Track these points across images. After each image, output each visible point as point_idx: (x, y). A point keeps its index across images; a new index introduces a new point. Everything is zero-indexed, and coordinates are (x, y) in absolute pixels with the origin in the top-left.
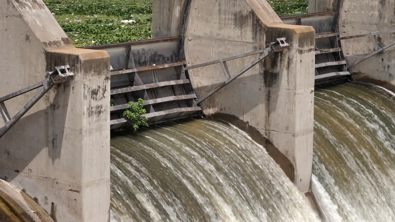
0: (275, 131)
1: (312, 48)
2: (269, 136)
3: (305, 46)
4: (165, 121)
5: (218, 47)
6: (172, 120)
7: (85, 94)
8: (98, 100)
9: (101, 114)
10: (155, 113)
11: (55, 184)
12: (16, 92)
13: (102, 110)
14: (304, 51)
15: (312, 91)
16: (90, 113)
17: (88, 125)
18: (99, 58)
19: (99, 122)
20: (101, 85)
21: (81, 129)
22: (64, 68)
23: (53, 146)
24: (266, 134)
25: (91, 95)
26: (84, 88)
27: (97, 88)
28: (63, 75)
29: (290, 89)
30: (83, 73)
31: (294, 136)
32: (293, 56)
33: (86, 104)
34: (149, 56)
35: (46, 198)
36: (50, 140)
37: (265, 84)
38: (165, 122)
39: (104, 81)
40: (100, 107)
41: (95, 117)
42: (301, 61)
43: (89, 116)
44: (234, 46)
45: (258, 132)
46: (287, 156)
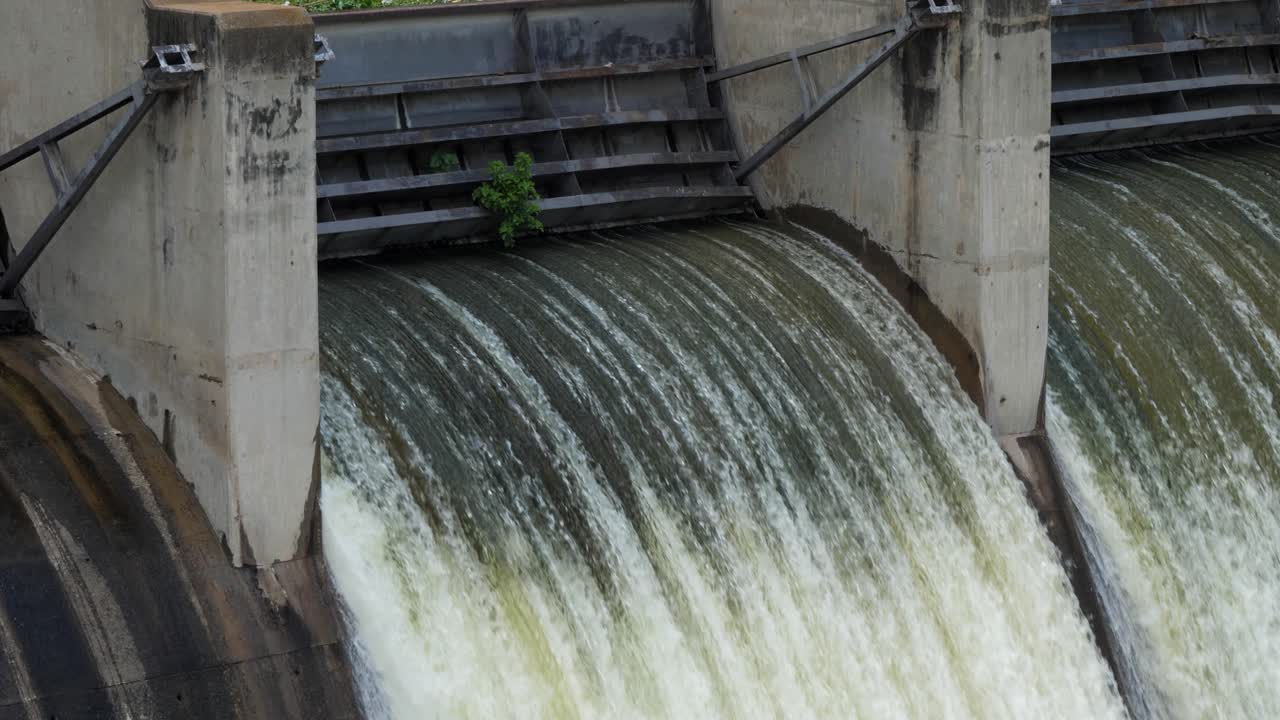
0: (932, 257)
1: (1040, 19)
2: (918, 272)
3: (1012, 15)
4: (628, 223)
5: (793, 17)
6: (652, 220)
7: (233, 122)
8: (274, 139)
9: (286, 177)
10: (582, 196)
11: (171, 360)
12: (78, 116)
13: (290, 163)
14: (1010, 28)
15: (1041, 145)
16: (249, 170)
17: (243, 202)
18: (278, 25)
19: (279, 197)
20: (285, 98)
21: (222, 213)
22: (178, 50)
23: (165, 258)
24: (910, 266)
25: (251, 123)
26: (230, 103)
27: (272, 106)
28: (171, 69)
29: (967, 137)
30: (224, 64)
31: (976, 270)
32: (972, 41)
33: (234, 148)
34: (596, 39)
35: (153, 398)
36: (160, 242)
37: (907, 122)
38: (625, 227)
39: (295, 87)
40: (283, 157)
41: (265, 184)
42: (997, 56)
43: (246, 179)
44: (831, 13)
45: (891, 260)
46: (960, 329)
